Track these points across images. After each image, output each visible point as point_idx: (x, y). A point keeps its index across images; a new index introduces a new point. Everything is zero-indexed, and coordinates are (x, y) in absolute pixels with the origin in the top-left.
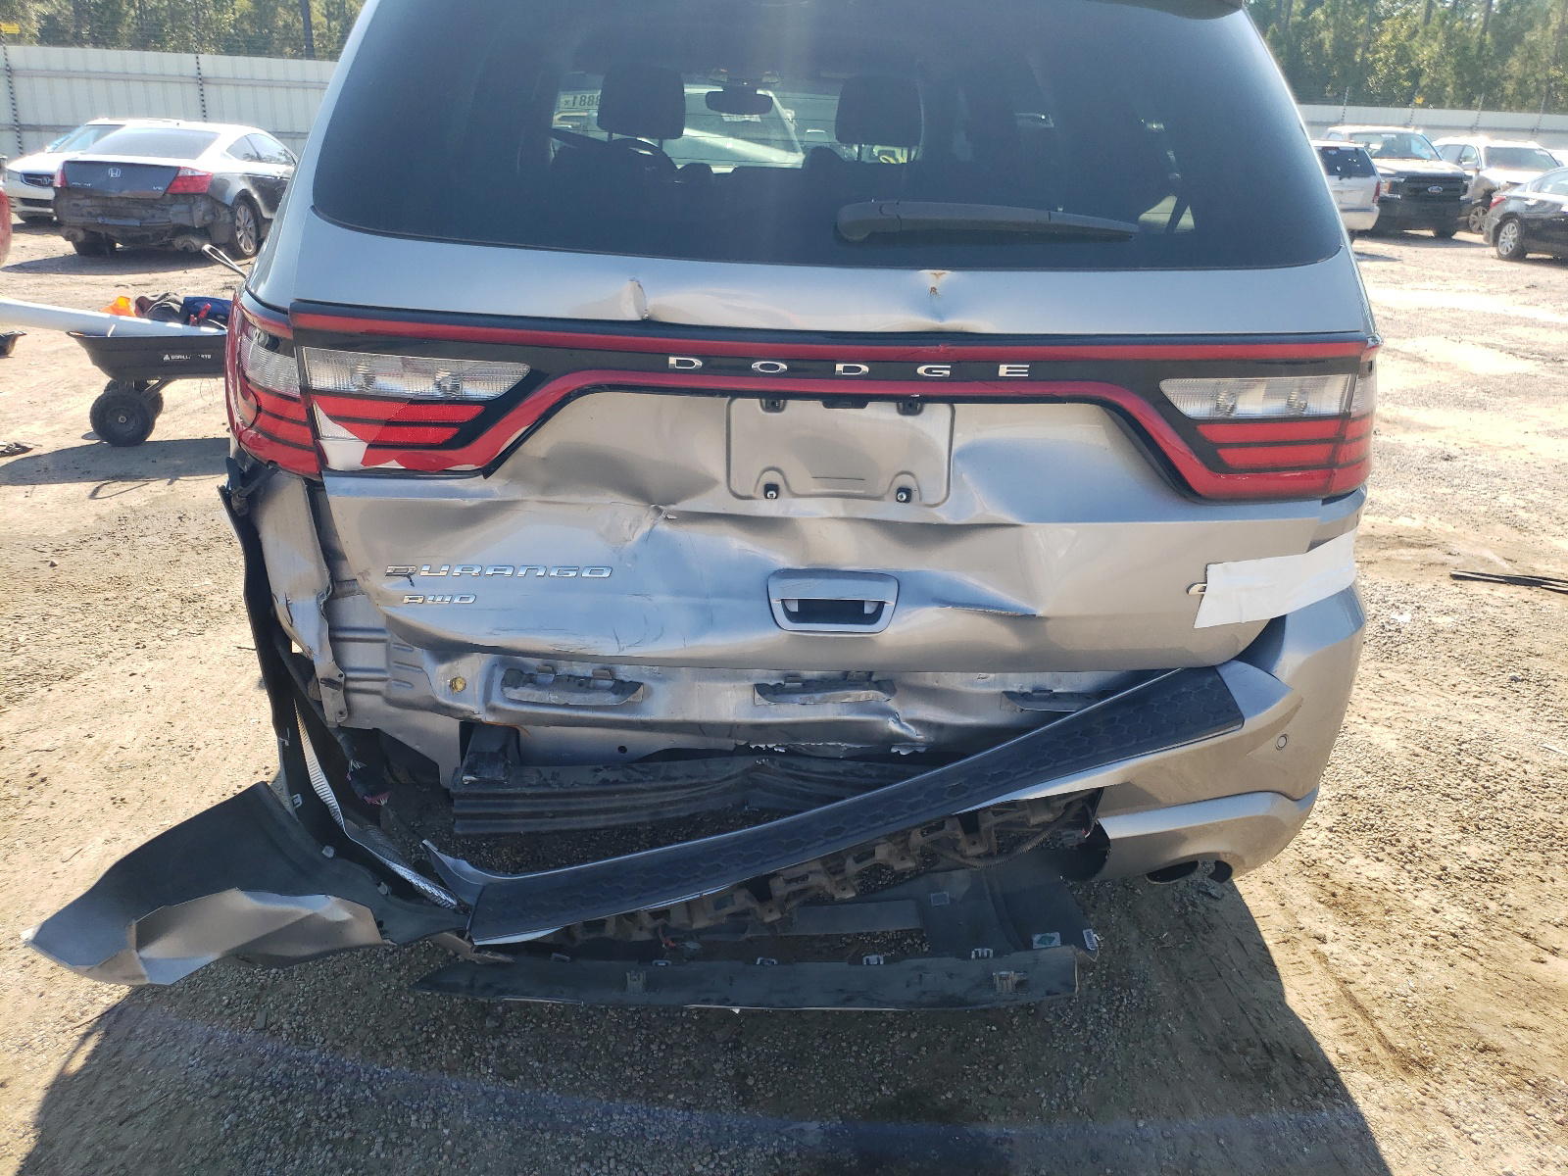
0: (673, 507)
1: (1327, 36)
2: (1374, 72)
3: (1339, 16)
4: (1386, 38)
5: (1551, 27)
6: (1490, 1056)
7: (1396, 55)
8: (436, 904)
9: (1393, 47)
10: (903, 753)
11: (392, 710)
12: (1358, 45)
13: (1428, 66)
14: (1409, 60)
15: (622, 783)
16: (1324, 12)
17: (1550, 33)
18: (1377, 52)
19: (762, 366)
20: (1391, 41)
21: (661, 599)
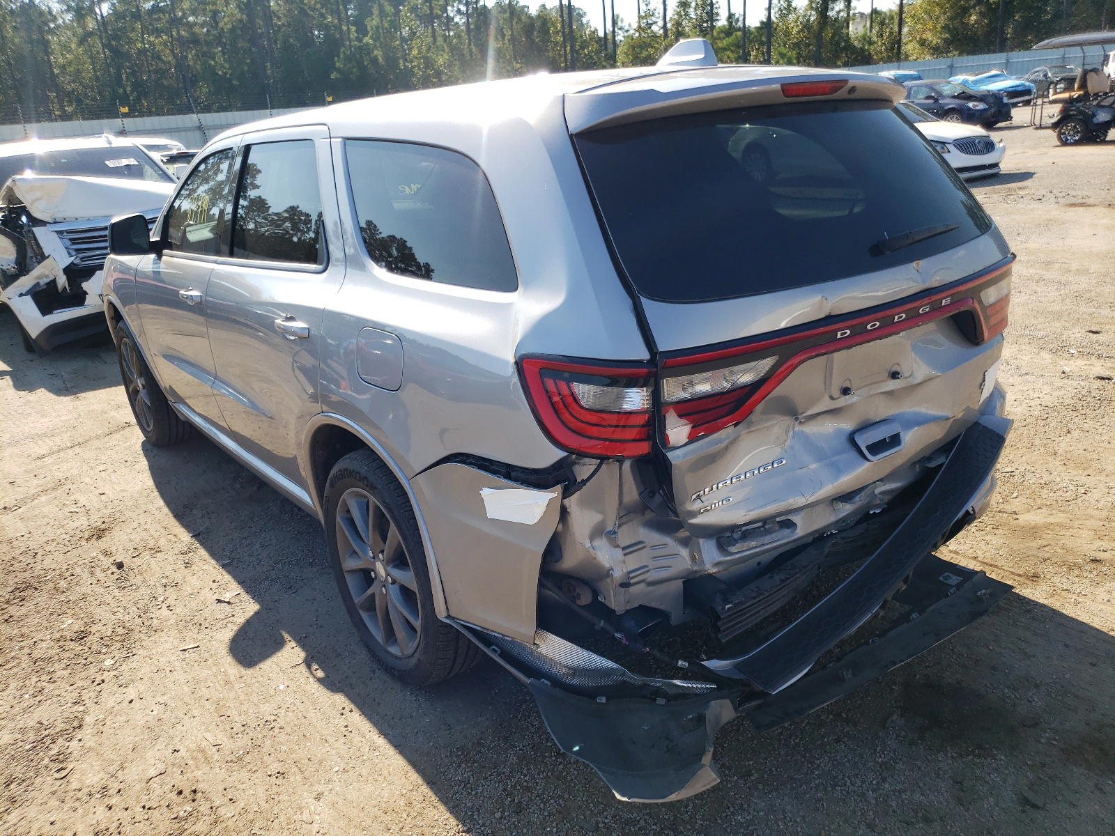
0: (804, 415)
1: (378, 53)
2: (414, 75)
3: (382, 40)
4: (415, 52)
5: (506, 38)
6: (1048, 562)
7: (424, 63)
8: (697, 695)
9: (421, 58)
10: (877, 511)
11: (651, 588)
12: (399, 58)
13: (445, 67)
14: (433, 65)
15: (789, 578)
16: (371, 38)
17: (506, 41)
18: (412, 62)
19: (871, 327)
20: (418, 54)
21: (813, 466)
